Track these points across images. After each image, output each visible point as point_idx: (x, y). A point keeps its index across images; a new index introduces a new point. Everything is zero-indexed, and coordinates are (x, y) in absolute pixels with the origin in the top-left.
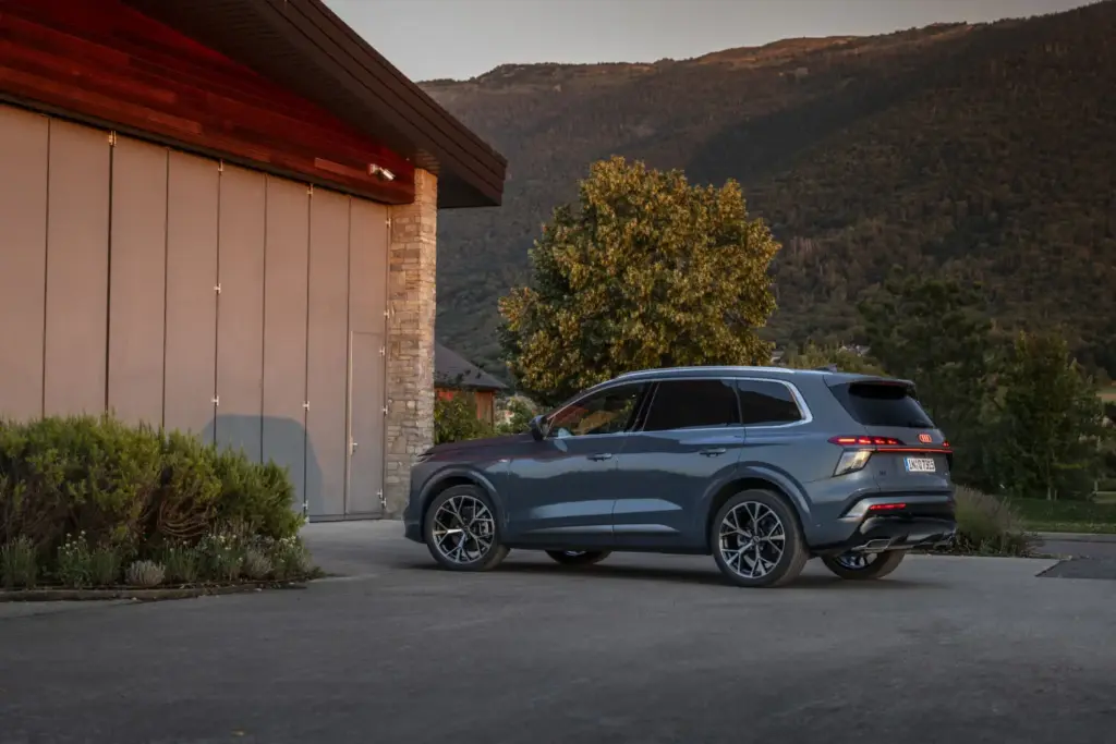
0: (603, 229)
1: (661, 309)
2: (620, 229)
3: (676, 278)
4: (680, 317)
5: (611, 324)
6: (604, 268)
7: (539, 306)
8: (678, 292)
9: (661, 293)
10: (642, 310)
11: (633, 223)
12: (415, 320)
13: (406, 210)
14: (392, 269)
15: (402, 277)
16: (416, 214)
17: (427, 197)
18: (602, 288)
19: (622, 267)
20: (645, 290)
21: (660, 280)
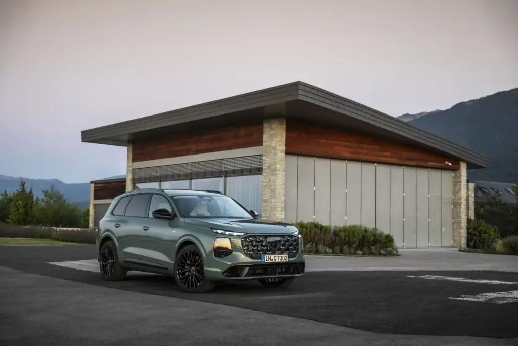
12: (460, 199)
13: (458, 171)
14: (455, 186)
15: (457, 188)
16: (460, 172)
17: (464, 168)
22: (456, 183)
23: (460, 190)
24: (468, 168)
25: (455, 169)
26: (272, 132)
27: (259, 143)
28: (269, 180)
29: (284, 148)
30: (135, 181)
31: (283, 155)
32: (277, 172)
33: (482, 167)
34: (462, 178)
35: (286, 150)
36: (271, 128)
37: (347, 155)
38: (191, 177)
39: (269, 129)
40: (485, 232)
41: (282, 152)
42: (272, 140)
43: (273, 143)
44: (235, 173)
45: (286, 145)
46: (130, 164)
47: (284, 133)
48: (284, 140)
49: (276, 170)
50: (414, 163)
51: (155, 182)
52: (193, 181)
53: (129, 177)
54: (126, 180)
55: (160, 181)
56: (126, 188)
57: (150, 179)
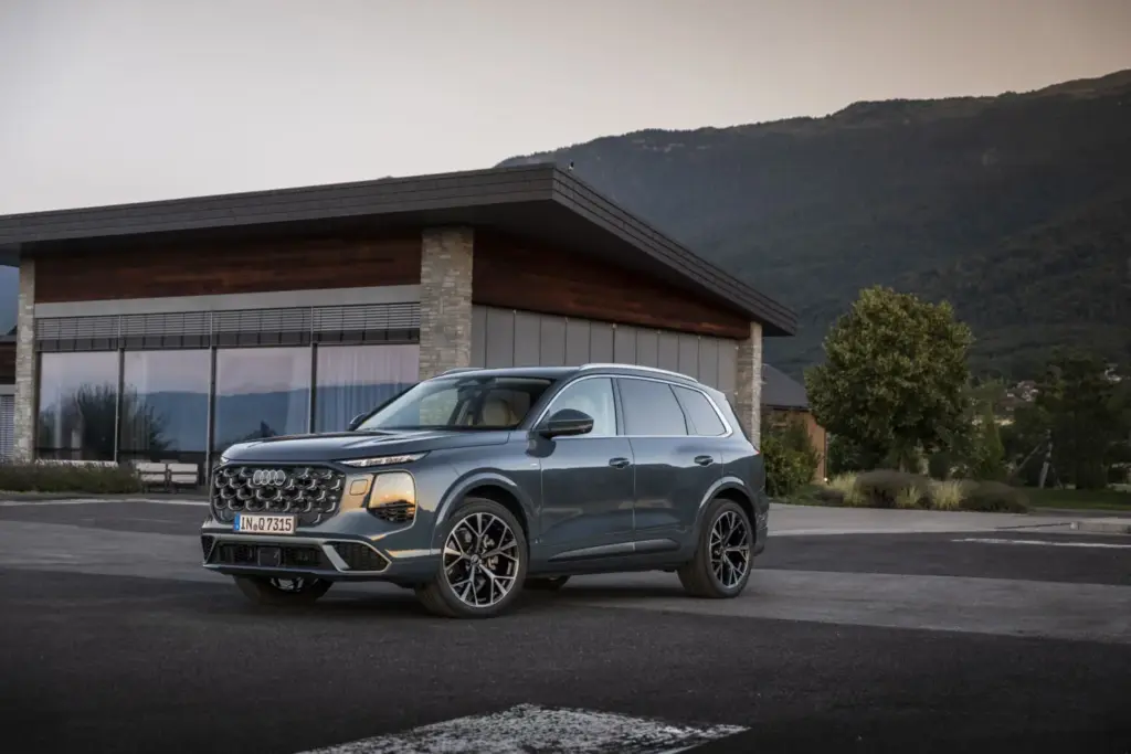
0: (864, 332)
1: (897, 379)
2: (875, 331)
3: (905, 361)
4: (906, 384)
5: (868, 388)
6: (865, 356)
7: (828, 376)
8: (907, 370)
9: (897, 370)
10: (886, 379)
11: (883, 328)
12: (750, 396)
13: (748, 341)
14: (740, 371)
15: (744, 375)
16: (751, 344)
17: (757, 333)
18: (863, 366)
19: (875, 354)
20: (888, 368)
21: (897, 363)
22: (743, 365)
23: (750, 379)
24: (765, 334)
25: (742, 337)
26: (444, 257)
27: (413, 277)
28: (439, 356)
29: (469, 291)
31: (467, 304)
32: (459, 341)
33: (788, 334)
34: (755, 355)
35: (473, 295)
37: (572, 306)
38: (218, 343)
39: (437, 249)
40: (786, 465)
41: (466, 298)
42: (446, 274)
43: (447, 279)
44: (341, 338)
45: (475, 285)
46: (29, 307)
47: (470, 261)
48: (470, 273)
49: (456, 336)
50: (678, 325)
51: (111, 350)
52: (220, 352)
53: (25, 337)
54: (14, 344)
55: (123, 350)
56: (18, 361)
57: (93, 345)
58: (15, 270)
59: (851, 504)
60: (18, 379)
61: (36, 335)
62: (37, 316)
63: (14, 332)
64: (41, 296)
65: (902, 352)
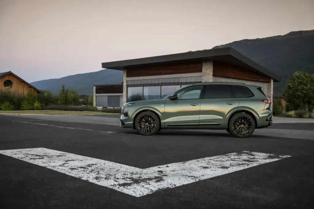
0: (296, 81)
1: (303, 91)
2: (298, 81)
3: (305, 87)
4: (305, 92)
5: (296, 93)
6: (296, 86)
7: (287, 90)
8: (305, 89)
9: (303, 89)
10: (300, 91)
11: (300, 80)
12: (271, 95)
14: (268, 89)
16: (271, 84)
17: (272, 81)
18: (295, 88)
19: (298, 86)
20: (301, 88)
21: (303, 87)
22: (269, 88)
23: (271, 91)
24: (274, 81)
25: (269, 82)
26: (207, 67)
27: (200, 71)
29: (212, 73)
30: (128, 86)
31: (212, 76)
33: (279, 81)
34: (272, 86)
35: (213, 74)
36: (207, 65)
38: (162, 85)
39: (205, 65)
40: (278, 109)
42: (207, 70)
44: (186, 83)
45: (213, 72)
46: (125, 78)
47: (212, 67)
48: (212, 70)
51: (141, 86)
52: (162, 87)
53: (125, 84)
54: (123, 86)
55: (143, 86)
56: (123, 89)
57: (137, 85)
58: (123, 71)
59: (293, 117)
60: (124, 92)
61: (127, 83)
62: (127, 80)
63: (123, 83)
64: (128, 76)
65: (304, 85)
